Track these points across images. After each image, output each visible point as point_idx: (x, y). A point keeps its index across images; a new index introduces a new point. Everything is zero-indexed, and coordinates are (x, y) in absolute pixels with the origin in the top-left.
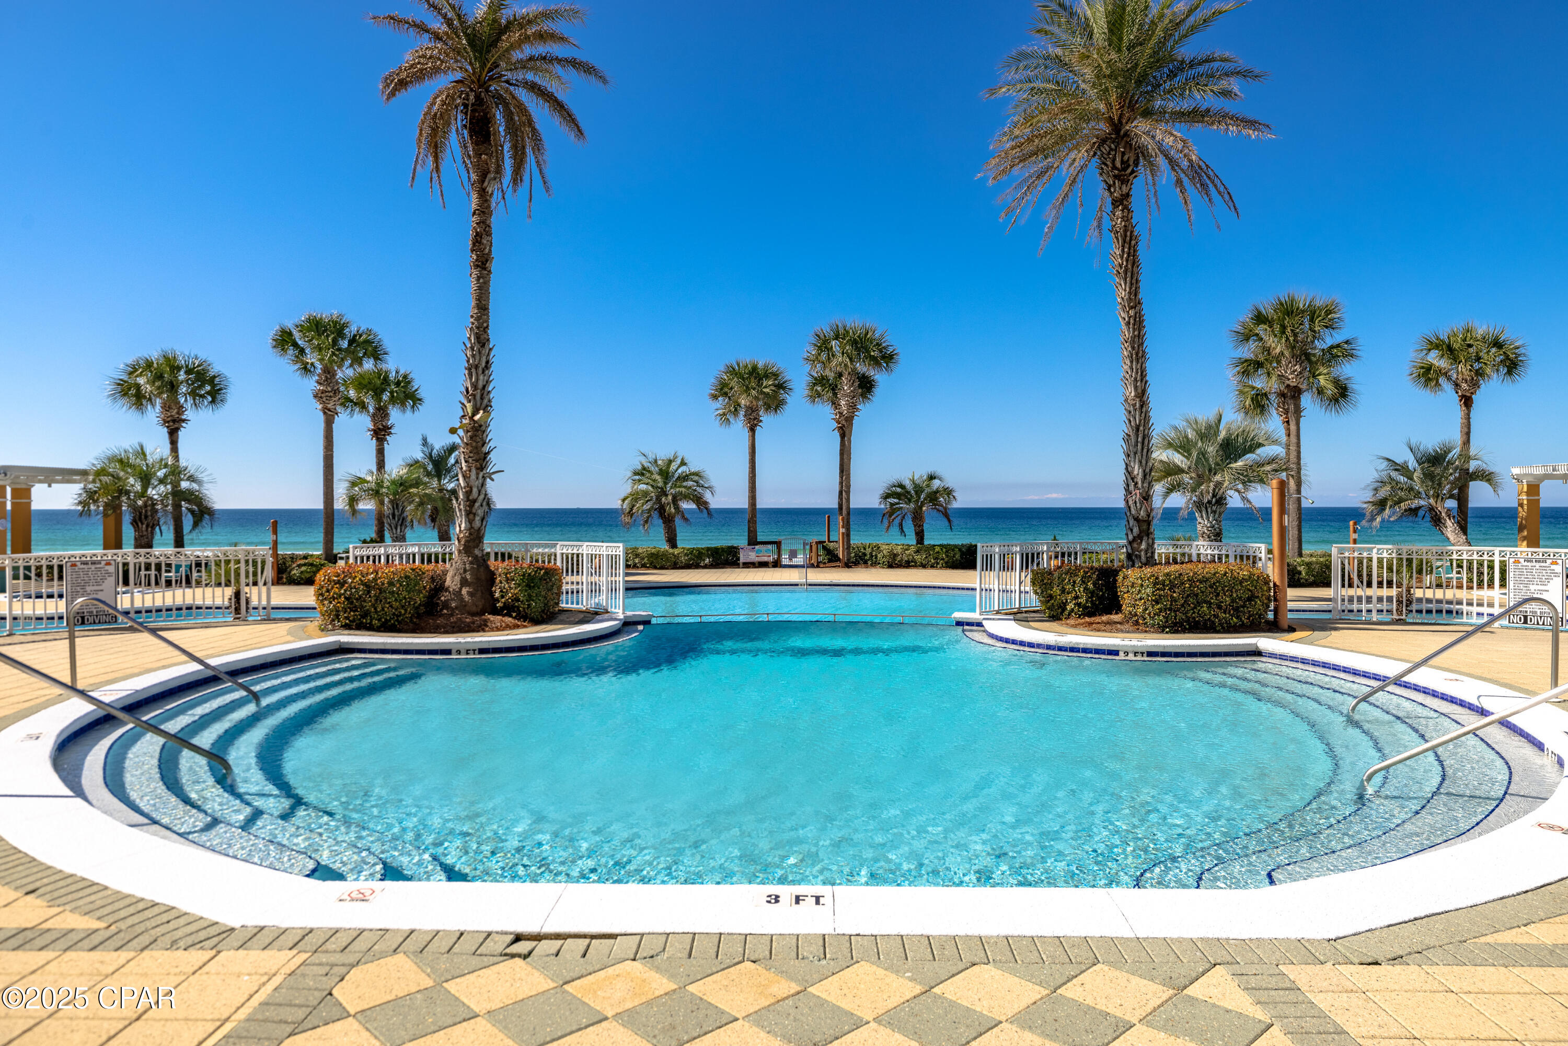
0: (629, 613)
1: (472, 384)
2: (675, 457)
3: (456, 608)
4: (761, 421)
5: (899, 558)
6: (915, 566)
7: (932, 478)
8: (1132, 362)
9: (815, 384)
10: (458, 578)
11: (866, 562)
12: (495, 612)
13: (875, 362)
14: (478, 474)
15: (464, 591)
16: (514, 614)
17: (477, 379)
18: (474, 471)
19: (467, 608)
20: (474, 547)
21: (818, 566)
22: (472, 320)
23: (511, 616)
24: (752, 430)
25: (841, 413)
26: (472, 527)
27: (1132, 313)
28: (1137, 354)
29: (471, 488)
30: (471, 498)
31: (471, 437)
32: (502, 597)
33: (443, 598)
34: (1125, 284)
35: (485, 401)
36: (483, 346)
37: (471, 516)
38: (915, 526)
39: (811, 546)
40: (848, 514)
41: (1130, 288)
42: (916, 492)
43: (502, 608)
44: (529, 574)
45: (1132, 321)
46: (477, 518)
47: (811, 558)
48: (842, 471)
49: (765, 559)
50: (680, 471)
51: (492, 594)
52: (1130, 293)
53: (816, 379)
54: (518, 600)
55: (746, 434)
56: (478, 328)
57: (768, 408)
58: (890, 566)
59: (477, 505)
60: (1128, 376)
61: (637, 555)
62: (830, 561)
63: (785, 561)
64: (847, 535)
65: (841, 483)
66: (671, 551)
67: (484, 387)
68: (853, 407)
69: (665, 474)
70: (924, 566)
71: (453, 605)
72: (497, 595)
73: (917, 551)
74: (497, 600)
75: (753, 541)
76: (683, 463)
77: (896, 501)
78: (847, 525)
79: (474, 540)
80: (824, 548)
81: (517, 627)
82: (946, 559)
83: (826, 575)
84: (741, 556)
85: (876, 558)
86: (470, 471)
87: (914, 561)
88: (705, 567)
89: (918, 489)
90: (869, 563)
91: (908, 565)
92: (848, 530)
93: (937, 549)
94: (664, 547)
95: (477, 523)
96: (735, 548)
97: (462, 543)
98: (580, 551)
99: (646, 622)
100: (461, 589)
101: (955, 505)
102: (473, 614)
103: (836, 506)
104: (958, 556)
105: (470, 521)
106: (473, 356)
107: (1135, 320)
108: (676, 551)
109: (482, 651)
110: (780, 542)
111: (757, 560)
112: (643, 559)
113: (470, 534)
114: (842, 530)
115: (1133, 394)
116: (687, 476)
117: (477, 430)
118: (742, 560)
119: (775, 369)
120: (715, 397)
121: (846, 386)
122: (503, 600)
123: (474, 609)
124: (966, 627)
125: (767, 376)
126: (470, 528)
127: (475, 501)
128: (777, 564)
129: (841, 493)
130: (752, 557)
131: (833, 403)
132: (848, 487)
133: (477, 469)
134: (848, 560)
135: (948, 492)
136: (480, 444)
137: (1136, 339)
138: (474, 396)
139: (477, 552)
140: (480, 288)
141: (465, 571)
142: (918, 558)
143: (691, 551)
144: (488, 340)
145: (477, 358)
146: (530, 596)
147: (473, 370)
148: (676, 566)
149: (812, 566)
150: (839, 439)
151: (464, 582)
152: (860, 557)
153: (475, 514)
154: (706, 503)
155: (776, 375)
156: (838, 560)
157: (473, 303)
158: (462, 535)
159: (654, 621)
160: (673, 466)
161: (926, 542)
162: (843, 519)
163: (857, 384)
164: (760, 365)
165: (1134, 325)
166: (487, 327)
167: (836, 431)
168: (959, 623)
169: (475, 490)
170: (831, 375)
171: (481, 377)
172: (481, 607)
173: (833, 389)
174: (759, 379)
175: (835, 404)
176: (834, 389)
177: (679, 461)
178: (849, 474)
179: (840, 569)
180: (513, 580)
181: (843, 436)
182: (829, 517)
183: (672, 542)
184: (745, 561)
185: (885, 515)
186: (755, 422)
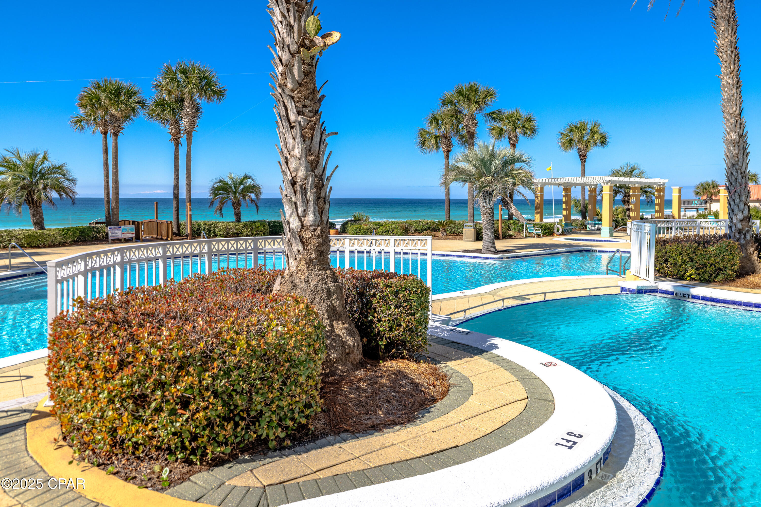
5: (230, 231)
7: (245, 178)
24: (116, 136)
38: (234, 209)
42: (235, 187)
49: (130, 236)
50: (43, 165)
69: (30, 167)
75: (116, 222)
76: (46, 159)
77: (222, 192)
93: (258, 224)
94: (33, 228)
108: (43, 232)
111: (122, 236)
112: (20, 240)
114: (190, 213)
116: (50, 169)
118: (110, 237)
121: (188, 109)
130: (120, 234)
134: (192, 233)
154: (73, 192)
160: (37, 162)
167: (172, 141)
182: (157, 203)
183: (39, 224)
184: (113, 238)
185: (212, 202)
186: (119, 129)
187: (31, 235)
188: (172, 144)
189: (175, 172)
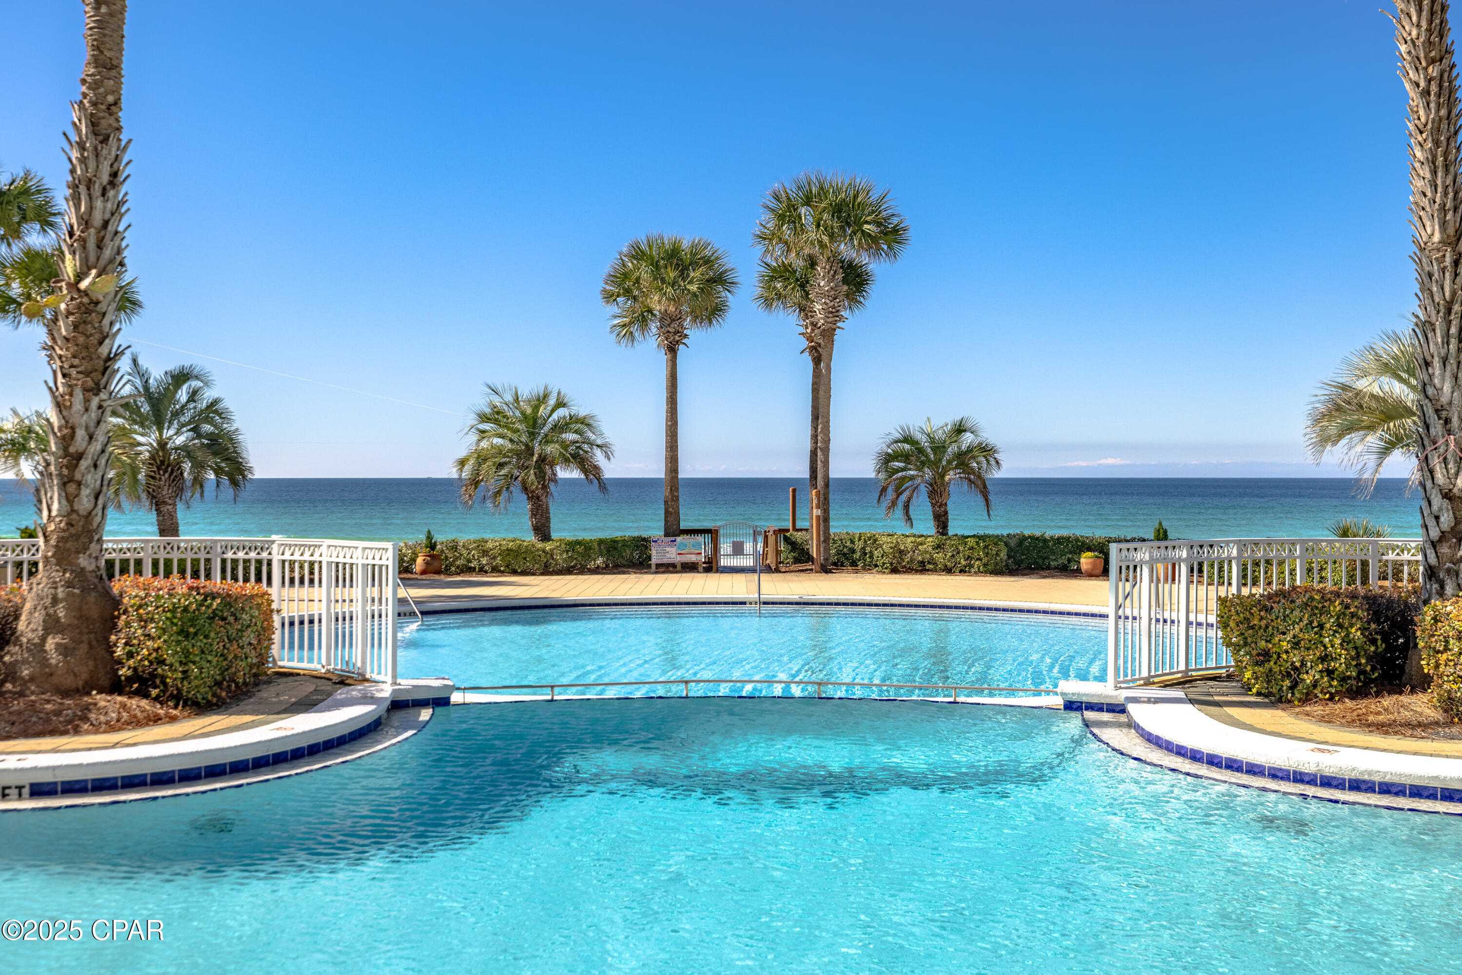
0: (406, 683)
1: (80, 218)
2: (546, 396)
3: (32, 679)
4: (686, 336)
5: (907, 558)
6: (934, 571)
7: (959, 429)
8: (1434, 172)
9: (772, 279)
10: (39, 616)
11: (854, 564)
12: (116, 687)
13: (872, 243)
14: (87, 401)
15: (51, 643)
16: (154, 692)
17: (91, 208)
18: (79, 395)
19: (55, 680)
20: (78, 552)
21: (777, 571)
22: (84, 89)
23: (146, 696)
24: (672, 350)
25: (814, 325)
26: (73, 511)
27: (1434, 71)
28: (1446, 154)
29: (73, 429)
30: (72, 450)
31: (76, 327)
32: (130, 655)
33: (7, 658)
34: (1420, 11)
35: (107, 253)
36: (105, 140)
37: (72, 488)
38: (933, 505)
39: (766, 537)
40: (827, 485)
41: (1430, 22)
42: (935, 450)
43: (130, 680)
44: (186, 609)
45: (1434, 88)
46: (85, 492)
47: (765, 555)
48: (815, 418)
49: (693, 558)
50: (555, 416)
51: (110, 648)
52: (1429, 31)
53: (774, 270)
54: (162, 662)
55: (663, 358)
56: (94, 104)
57: (697, 318)
58: (894, 571)
59: (84, 464)
60: (1425, 202)
61: (485, 553)
62: (797, 561)
63: (724, 562)
64: (825, 519)
65: (815, 437)
66: (540, 545)
67: (106, 224)
68: (834, 314)
69: (533, 423)
70: (949, 571)
71: (26, 672)
72: (119, 652)
73: (938, 547)
74: (120, 662)
75: (673, 530)
76: (560, 404)
77: (901, 465)
78: (824, 503)
79: (76, 537)
80: (786, 539)
81: (156, 720)
82: (985, 560)
83: (792, 585)
84: (654, 553)
85: (871, 557)
86: (71, 395)
87: (932, 561)
88: (596, 571)
89: (939, 448)
90: (860, 563)
91: (923, 568)
92: (826, 511)
93: (971, 542)
94: (530, 538)
95: (85, 502)
96: (644, 539)
97: (53, 542)
98: (316, 558)
99: (441, 702)
100: (43, 640)
101: (997, 474)
102: (66, 693)
103: (806, 475)
104: (1003, 555)
105: (70, 499)
106: (83, 160)
107: (1440, 86)
108: (548, 546)
109: (39, 790)
110: (717, 531)
111: (679, 559)
112: (494, 558)
113: (70, 524)
114: (816, 512)
115: (1437, 238)
116: (567, 424)
117: (89, 312)
118: (654, 561)
119: (707, 252)
120: (610, 297)
121: (822, 282)
122: (131, 662)
123: (69, 682)
124: (1090, 715)
125: (695, 264)
126: (70, 511)
127: (80, 456)
128: (711, 566)
129: (814, 454)
130: (671, 554)
131: (802, 309)
132: (827, 441)
133: (86, 390)
134: (826, 559)
135: (987, 451)
136: (94, 340)
137: (1444, 126)
138: (83, 241)
139: (83, 561)
140: (101, 25)
141: (55, 601)
142: (938, 556)
143: (572, 545)
144: (119, 129)
145: (92, 164)
146: (187, 653)
147: (82, 189)
148: (548, 570)
149: (768, 569)
150: (810, 365)
151: (51, 625)
152: (844, 554)
153: (79, 484)
154: (597, 468)
155: (708, 262)
156: (809, 559)
157: (87, 54)
158: (52, 527)
159: (456, 698)
160: (542, 411)
161: (951, 532)
162: (818, 495)
163: (840, 277)
164: (685, 244)
165: (1439, 96)
166: (116, 103)
167: (807, 354)
168: (1071, 706)
169: (81, 433)
170: (799, 264)
171: (99, 203)
172: (84, 676)
173: (802, 286)
174: (683, 270)
175: (804, 310)
176: (803, 284)
177: (552, 402)
178: (828, 422)
179: (813, 575)
180: (152, 620)
181: (817, 361)
182: (794, 491)
183: (542, 531)
184: (659, 562)
185: (884, 490)
186: (677, 338)
187: (511, 550)
188: (807, 360)
189: (812, 422)
